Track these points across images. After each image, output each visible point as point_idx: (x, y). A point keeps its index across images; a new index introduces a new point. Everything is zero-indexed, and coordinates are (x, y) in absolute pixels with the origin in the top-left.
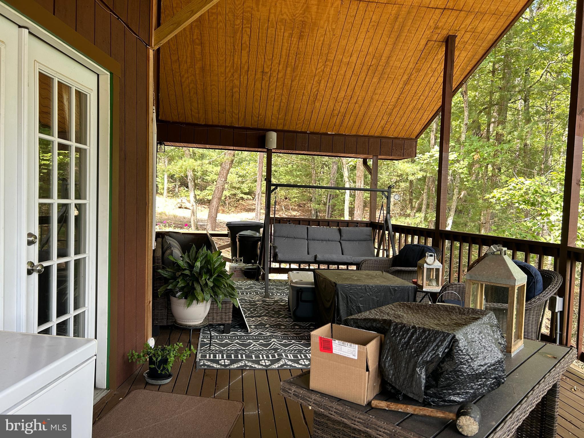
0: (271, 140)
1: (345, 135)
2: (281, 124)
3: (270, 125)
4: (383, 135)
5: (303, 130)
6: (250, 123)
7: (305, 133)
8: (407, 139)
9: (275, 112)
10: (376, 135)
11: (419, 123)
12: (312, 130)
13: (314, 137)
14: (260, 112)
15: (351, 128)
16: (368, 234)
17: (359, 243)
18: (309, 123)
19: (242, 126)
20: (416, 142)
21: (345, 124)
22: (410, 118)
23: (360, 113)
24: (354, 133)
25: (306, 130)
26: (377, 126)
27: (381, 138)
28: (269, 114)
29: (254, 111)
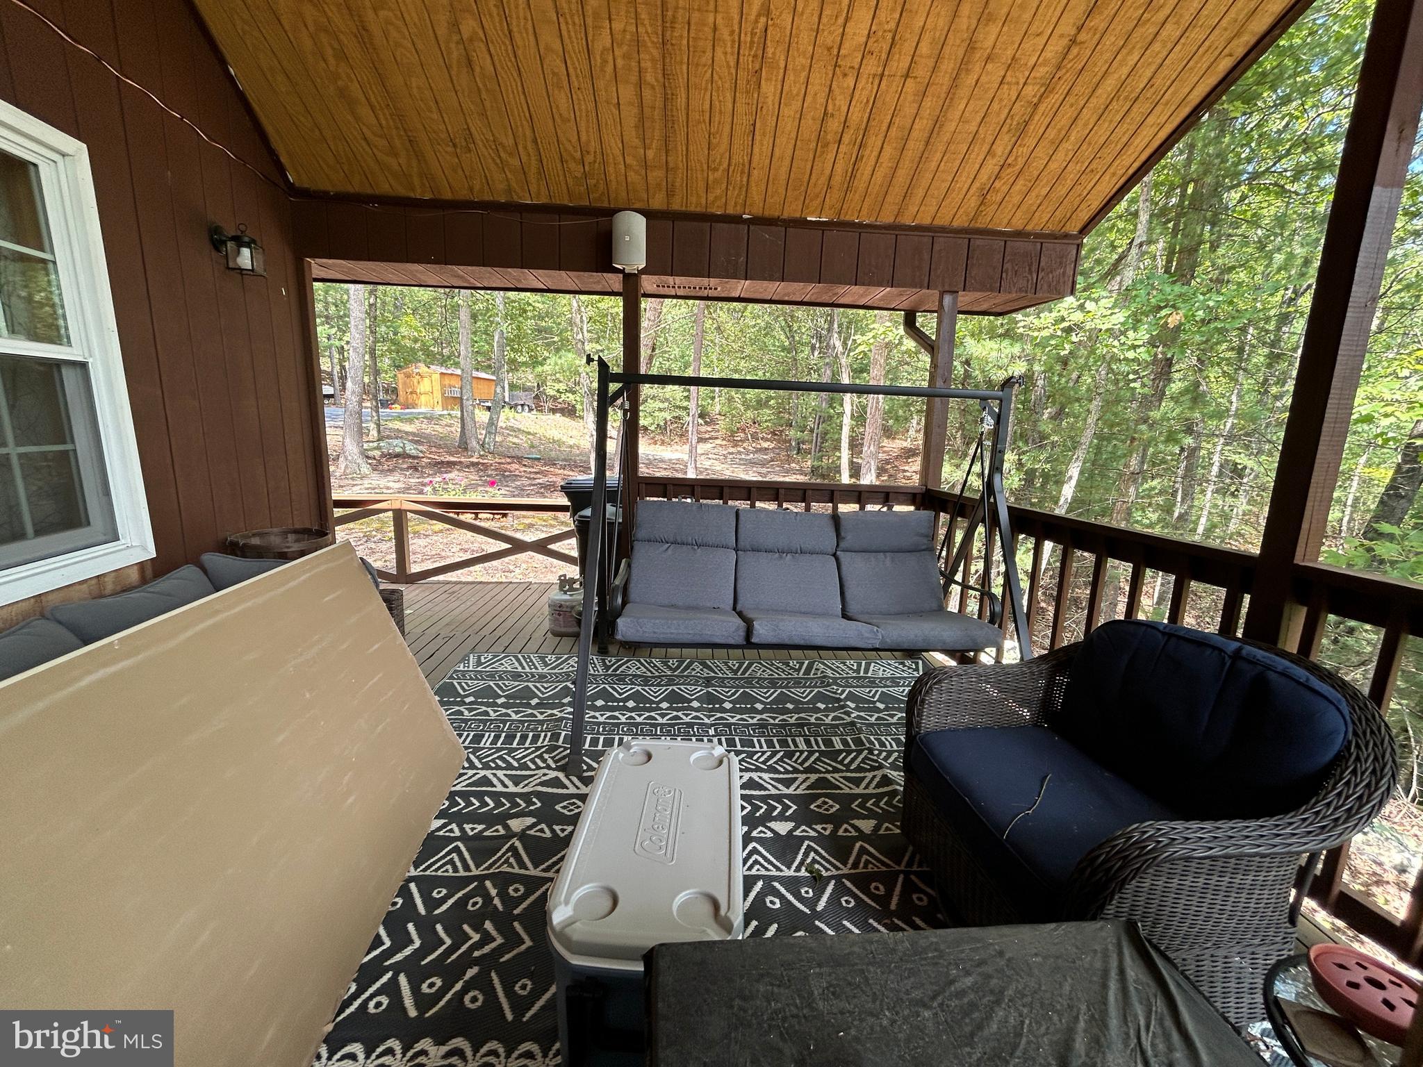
0: (627, 239)
1: (860, 225)
2: (659, 185)
3: (624, 194)
4: (981, 224)
5: (730, 211)
6: (564, 186)
7: (736, 220)
8: (1053, 236)
9: (631, 136)
10: (955, 224)
11: (1112, 170)
12: (757, 210)
13: (765, 234)
14: (584, 138)
15: (880, 199)
16: (923, 531)
17: (893, 560)
18: (745, 179)
19: (543, 200)
20: (1079, 247)
21: (860, 184)
22: (1090, 144)
23: (916, 126)
24: (887, 218)
25: (739, 210)
26: (967, 186)
27: (969, 233)
28: (614, 146)
29: (562, 139)
